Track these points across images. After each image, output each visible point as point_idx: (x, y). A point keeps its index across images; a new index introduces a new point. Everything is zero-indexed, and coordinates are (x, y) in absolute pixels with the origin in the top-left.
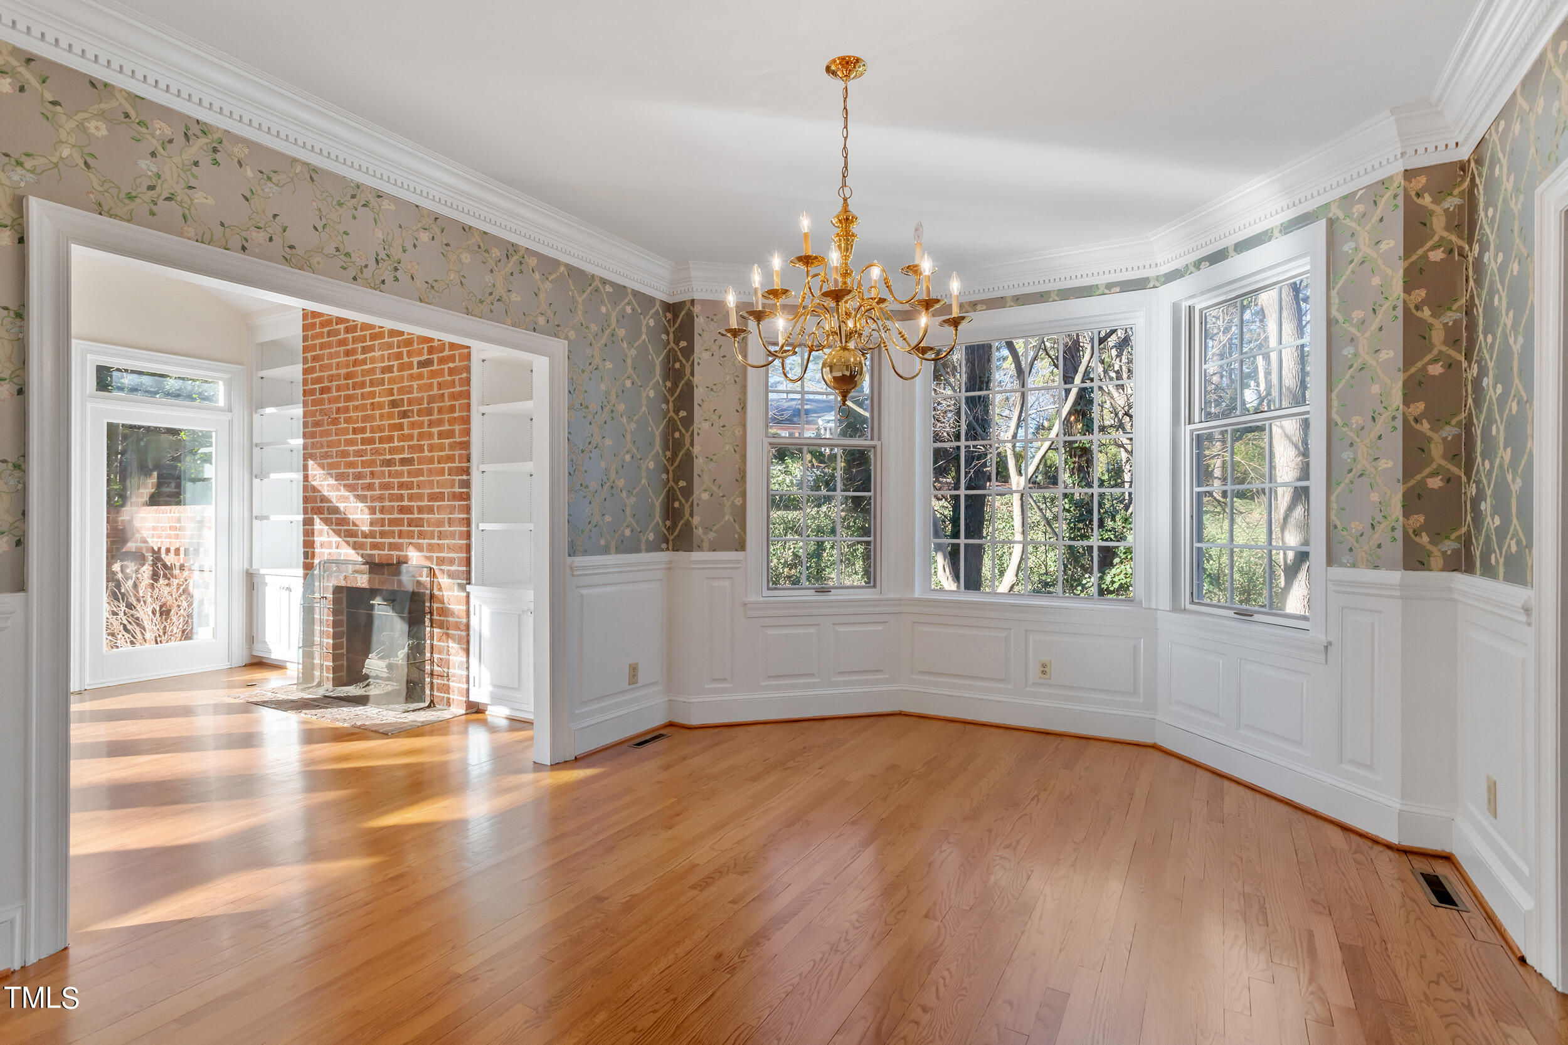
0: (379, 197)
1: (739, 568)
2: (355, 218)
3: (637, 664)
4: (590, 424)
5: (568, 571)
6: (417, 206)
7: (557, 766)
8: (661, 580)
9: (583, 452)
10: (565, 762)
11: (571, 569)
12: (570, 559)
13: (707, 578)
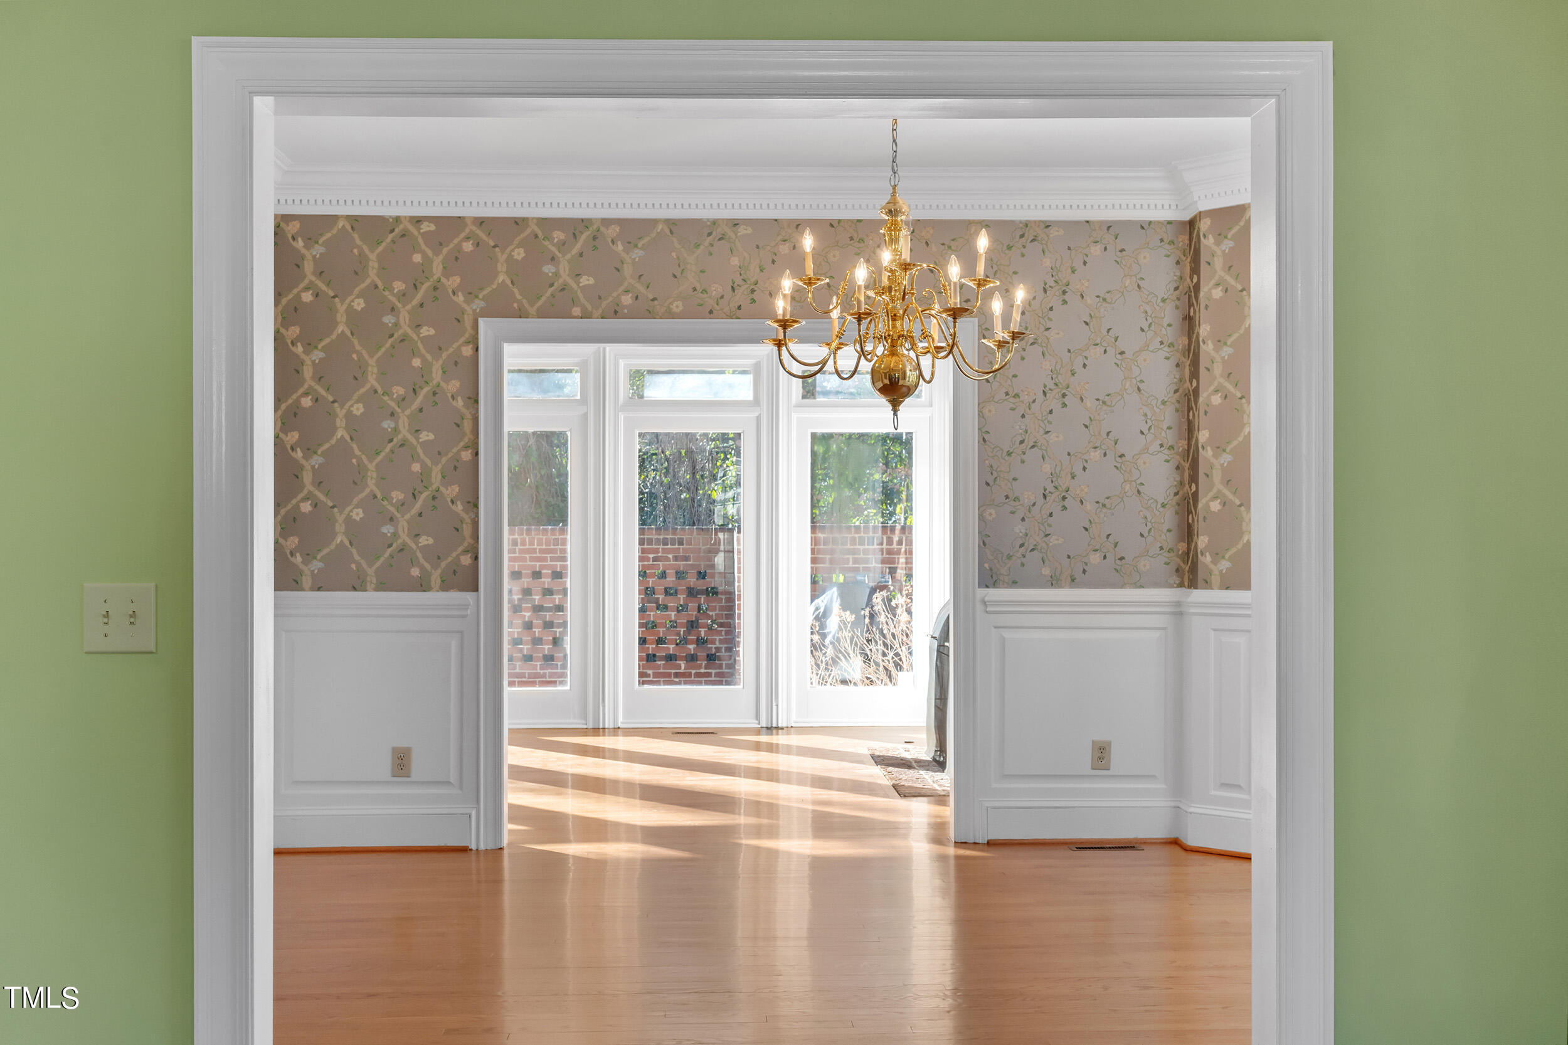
0: (736, 225)
1: (1249, 616)
2: (711, 254)
3: (1109, 743)
4: (1023, 416)
5: (979, 607)
6: (776, 220)
7: (964, 845)
8: (1164, 629)
9: (1009, 454)
10: (975, 843)
11: (984, 603)
12: (981, 592)
13: (1215, 630)
